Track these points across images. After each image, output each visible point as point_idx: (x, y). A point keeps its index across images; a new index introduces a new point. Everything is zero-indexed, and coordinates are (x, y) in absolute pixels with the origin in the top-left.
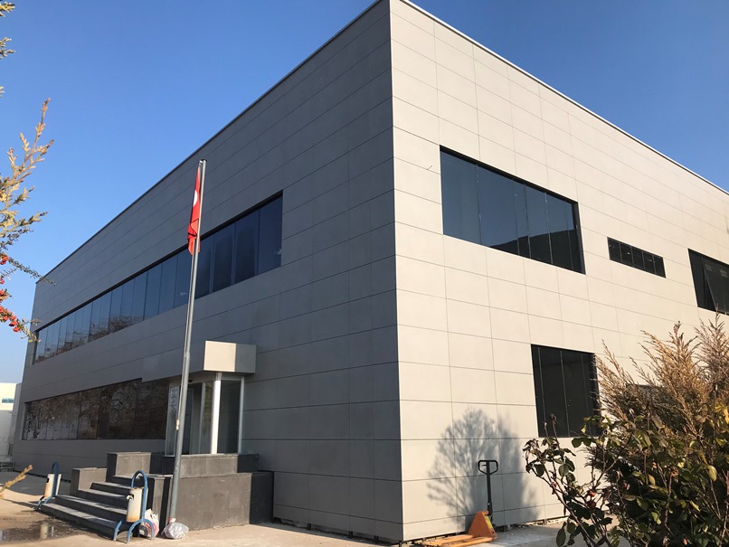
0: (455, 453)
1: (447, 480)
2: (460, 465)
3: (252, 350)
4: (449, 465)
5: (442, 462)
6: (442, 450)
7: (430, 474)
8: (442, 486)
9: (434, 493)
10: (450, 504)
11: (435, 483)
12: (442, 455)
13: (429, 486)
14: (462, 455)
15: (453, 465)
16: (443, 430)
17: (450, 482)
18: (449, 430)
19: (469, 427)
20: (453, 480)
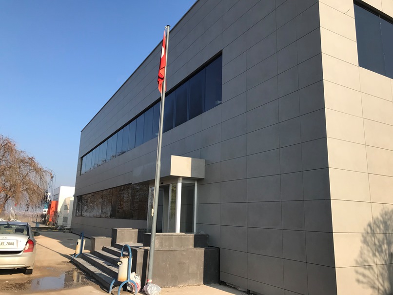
0: (375, 244)
1: (370, 267)
2: (380, 255)
3: (202, 162)
4: (371, 255)
5: (365, 252)
6: (365, 241)
7: (357, 262)
8: (367, 272)
9: (361, 278)
10: (373, 287)
11: (361, 270)
12: (365, 246)
13: (357, 272)
14: (380, 246)
15: (374, 255)
16: (365, 225)
17: (372, 268)
18: (369, 225)
19: (385, 223)
20: (375, 267)
